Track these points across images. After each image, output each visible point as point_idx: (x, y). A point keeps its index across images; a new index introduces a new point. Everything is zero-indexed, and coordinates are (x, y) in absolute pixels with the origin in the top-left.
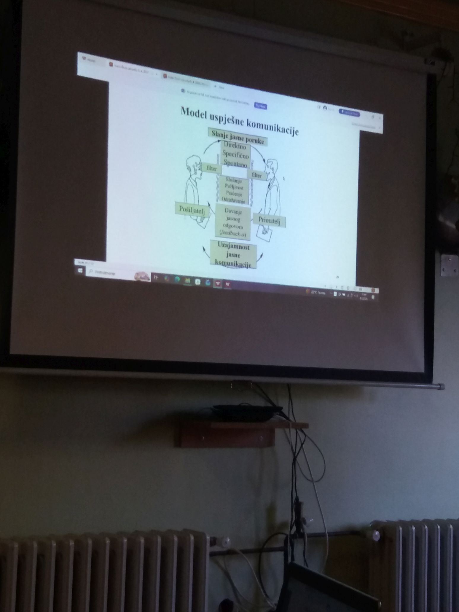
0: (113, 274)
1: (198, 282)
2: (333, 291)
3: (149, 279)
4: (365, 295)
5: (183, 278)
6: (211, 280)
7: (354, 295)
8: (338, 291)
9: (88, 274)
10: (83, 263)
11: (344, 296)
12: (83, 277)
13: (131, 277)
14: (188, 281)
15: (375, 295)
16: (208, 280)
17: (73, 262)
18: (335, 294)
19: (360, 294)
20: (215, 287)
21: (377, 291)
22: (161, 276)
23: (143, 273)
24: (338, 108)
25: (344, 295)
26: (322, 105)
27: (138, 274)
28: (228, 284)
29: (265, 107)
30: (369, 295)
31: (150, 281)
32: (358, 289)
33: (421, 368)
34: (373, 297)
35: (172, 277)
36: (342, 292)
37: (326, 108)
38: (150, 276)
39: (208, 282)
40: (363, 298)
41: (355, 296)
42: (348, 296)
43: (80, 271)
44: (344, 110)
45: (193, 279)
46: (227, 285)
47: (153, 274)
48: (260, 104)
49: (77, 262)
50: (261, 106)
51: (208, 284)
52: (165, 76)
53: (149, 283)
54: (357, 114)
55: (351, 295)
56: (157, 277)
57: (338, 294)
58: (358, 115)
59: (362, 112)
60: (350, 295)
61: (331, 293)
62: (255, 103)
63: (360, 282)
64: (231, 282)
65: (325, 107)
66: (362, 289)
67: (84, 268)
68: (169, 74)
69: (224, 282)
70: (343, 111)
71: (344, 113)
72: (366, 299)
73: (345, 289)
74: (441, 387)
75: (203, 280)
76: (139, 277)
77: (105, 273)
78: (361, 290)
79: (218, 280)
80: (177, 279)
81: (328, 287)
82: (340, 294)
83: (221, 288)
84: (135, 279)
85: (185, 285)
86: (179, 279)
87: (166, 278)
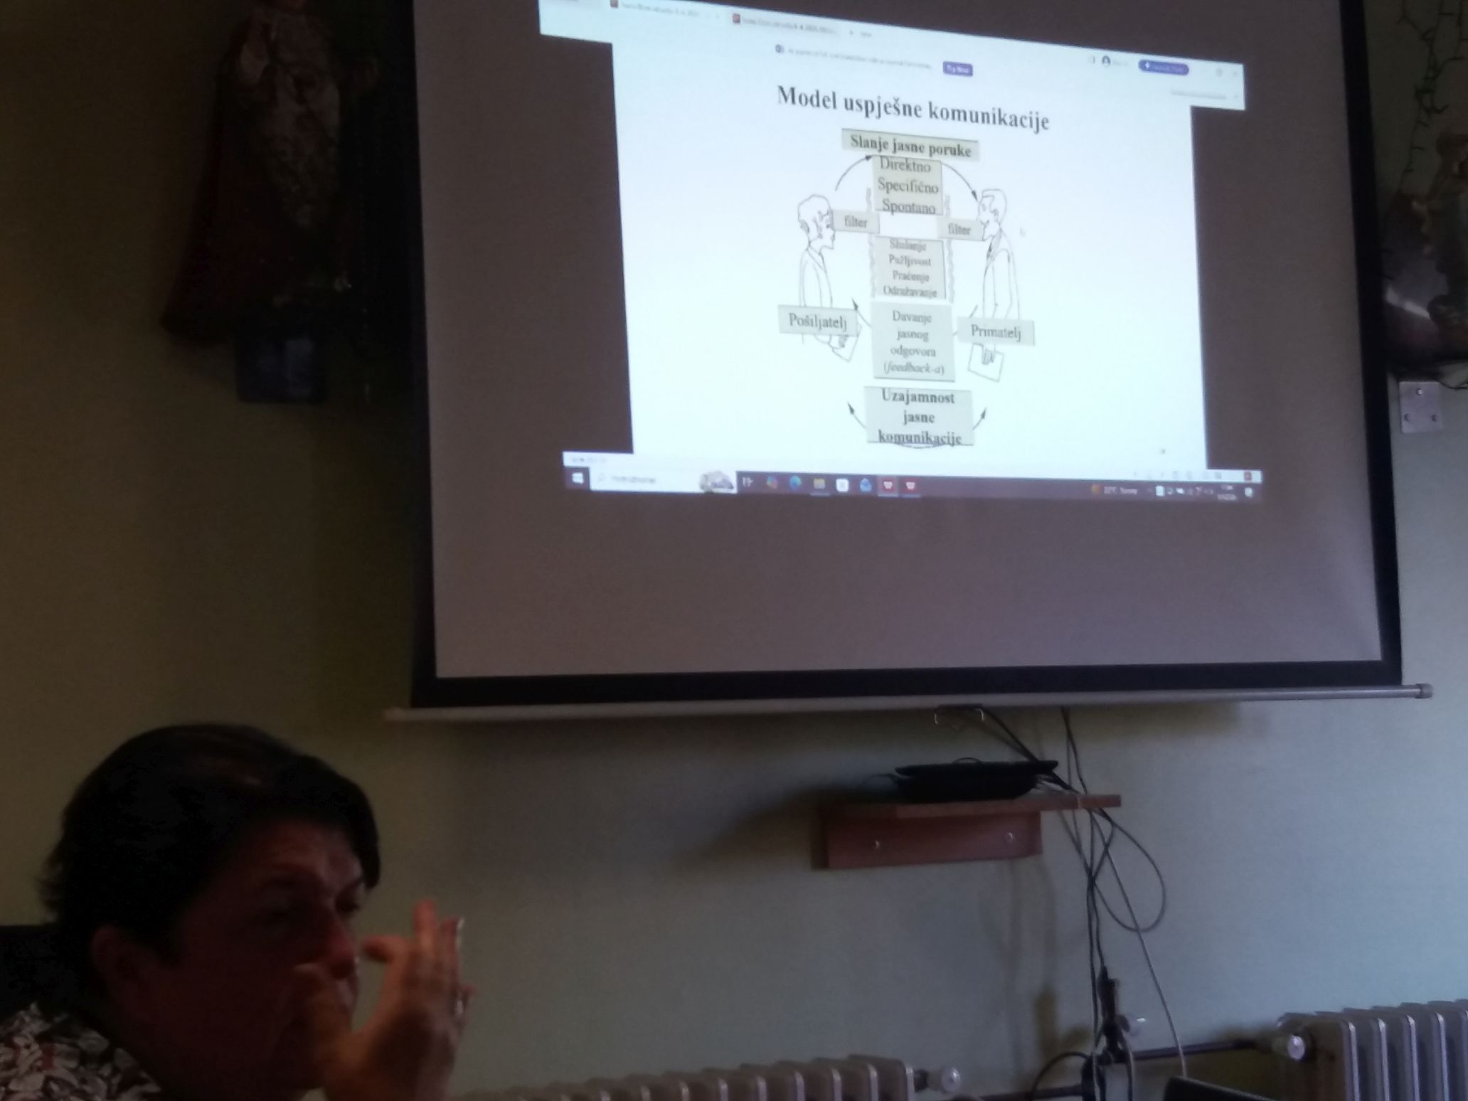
0: (652, 481)
1: (843, 486)
2: (1153, 484)
3: (732, 487)
4: (1230, 488)
5: (808, 478)
6: (873, 479)
7: (1204, 491)
8: (1166, 484)
9: (596, 485)
10: (582, 460)
11: (1181, 495)
12: (584, 493)
13: (691, 486)
14: (820, 484)
15: (1254, 486)
16: (865, 480)
17: (561, 459)
18: (1160, 491)
19: (1218, 487)
20: (882, 494)
21: (1257, 476)
22: (759, 477)
23: (719, 473)
24: (1135, 58)
25: (1180, 491)
26: (1099, 53)
27: (706, 477)
28: (911, 486)
29: (966, 71)
30: (1239, 488)
31: (734, 491)
32: (1215, 476)
33: (1373, 651)
34: (1249, 492)
35: (783, 478)
36: (1175, 485)
37: (1109, 61)
38: (734, 481)
39: (866, 485)
40: (1225, 497)
41: (1206, 492)
42: (1191, 492)
43: (578, 478)
44: (1152, 63)
45: (831, 479)
46: (909, 488)
47: (741, 475)
48: (955, 65)
49: (570, 459)
50: (960, 69)
51: (865, 488)
52: (737, 20)
53: (732, 496)
54: (1180, 70)
55: (1196, 490)
56: (750, 481)
57: (1166, 491)
58: (1184, 70)
59: (1194, 65)
61: (1150, 490)
62: (946, 64)
63: (1216, 460)
64: (919, 480)
65: (1106, 60)
66: (1221, 474)
67: (585, 472)
68: (746, 13)
69: (901, 481)
70: (1147, 65)
71: (1150, 70)
72: (1233, 498)
73: (1183, 478)
74: (1423, 692)
75: (854, 480)
76: (709, 484)
77: (634, 480)
78: (1220, 477)
79: (888, 478)
80: (795, 484)
81: (1142, 477)
82: (1172, 491)
83: (895, 495)
84: (702, 487)
85: (813, 494)
86: (798, 481)
87: (769, 482)
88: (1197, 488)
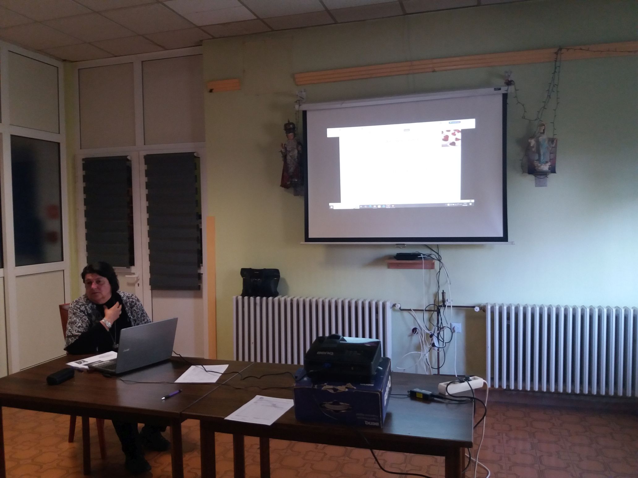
0: (344, 207)
1: (379, 207)
2: (447, 203)
4: (466, 203)
5: (373, 205)
6: (385, 205)
8: (450, 204)
11: (454, 205)
12: (333, 210)
14: (375, 206)
18: (448, 205)
20: (387, 208)
22: (363, 206)
23: (357, 205)
24: (448, 121)
28: (393, 206)
30: (468, 203)
33: (501, 235)
34: (471, 204)
35: (368, 206)
41: (460, 204)
42: (456, 205)
43: (331, 207)
44: (451, 122)
45: (377, 206)
49: (330, 204)
51: (384, 207)
53: (359, 209)
54: (459, 122)
59: (462, 120)
63: (463, 198)
64: (395, 205)
67: (333, 206)
69: (391, 205)
72: (467, 205)
73: (454, 202)
74: (512, 243)
75: (382, 205)
76: (354, 207)
77: (341, 207)
83: (390, 208)
85: (373, 208)
86: (371, 206)
87: (365, 207)
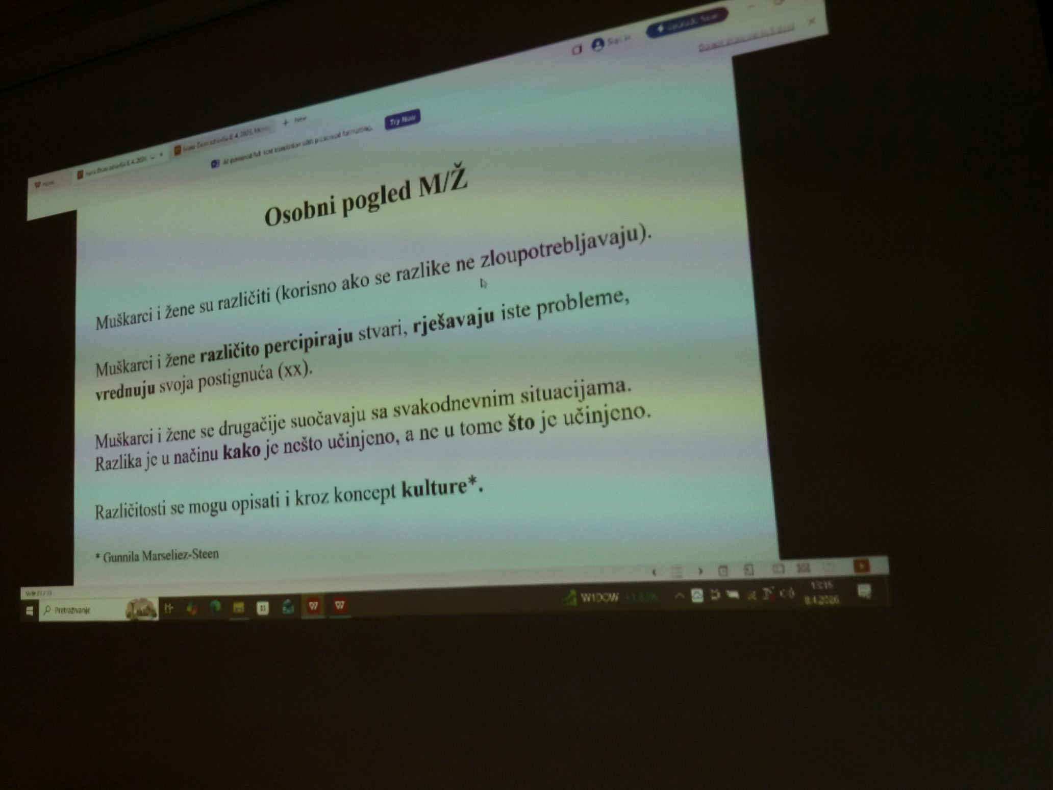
0: (87, 611)
1: (263, 609)
4: (829, 585)
5: (228, 601)
6: (296, 599)
7: (776, 592)
9: (43, 618)
10: (34, 594)
11: (734, 599)
12: (34, 625)
13: (120, 614)
14: (239, 607)
15: (875, 581)
16: (288, 601)
17: (19, 594)
18: (697, 596)
19: (803, 585)
20: (305, 616)
21: (879, 565)
22: (179, 603)
24: (643, 25)
25: (734, 594)
26: (587, 40)
28: (339, 605)
29: (413, 119)
30: (844, 585)
32: (792, 569)
35: (203, 602)
36: (725, 585)
39: (288, 606)
40: (818, 599)
41: (781, 594)
42: (753, 595)
43: (30, 610)
44: (665, 24)
45: (250, 601)
46: (338, 607)
47: (163, 601)
48: (398, 116)
49: (26, 593)
50: (405, 119)
51: (287, 610)
52: (178, 151)
53: (155, 622)
54: (715, 17)
55: (763, 594)
56: (171, 607)
57: (707, 595)
58: (720, 15)
60: (761, 594)
61: (680, 594)
62: (388, 122)
63: (796, 545)
64: (348, 597)
66: (808, 565)
67: (35, 604)
68: (184, 142)
69: (329, 598)
70: (661, 29)
71: (666, 32)
72: (834, 600)
73: (737, 574)
75: (275, 601)
77: (72, 610)
79: (314, 597)
80: (215, 608)
82: (719, 595)
83: (321, 616)
85: (232, 619)
86: (218, 605)
87: (189, 608)
88: (766, 589)
